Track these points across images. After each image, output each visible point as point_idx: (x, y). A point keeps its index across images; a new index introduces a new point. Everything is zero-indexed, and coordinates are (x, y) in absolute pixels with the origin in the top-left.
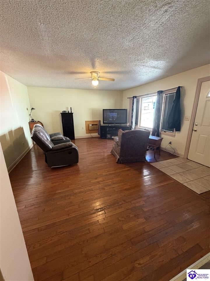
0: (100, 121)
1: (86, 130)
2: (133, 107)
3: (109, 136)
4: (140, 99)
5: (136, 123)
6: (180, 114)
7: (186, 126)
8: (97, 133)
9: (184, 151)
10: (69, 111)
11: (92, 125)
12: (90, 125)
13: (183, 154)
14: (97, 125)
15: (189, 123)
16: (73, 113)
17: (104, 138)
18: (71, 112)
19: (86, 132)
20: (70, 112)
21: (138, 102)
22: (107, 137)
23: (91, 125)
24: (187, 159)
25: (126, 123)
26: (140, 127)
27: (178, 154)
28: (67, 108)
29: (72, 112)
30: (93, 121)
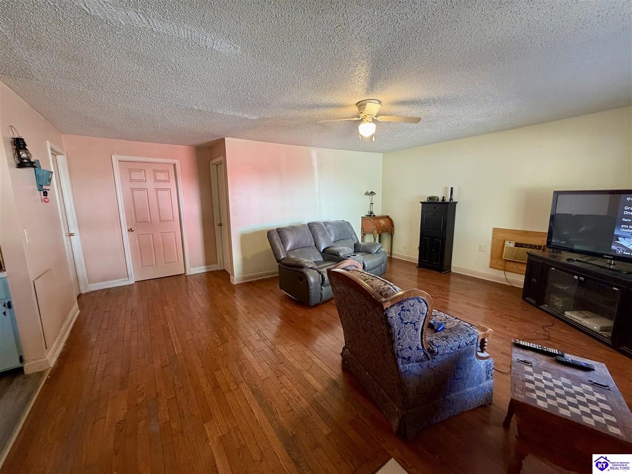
11: (517, 245)
12: (507, 243)
14: (538, 247)
16: (457, 202)
17: (534, 302)
19: (491, 263)
20: (447, 200)
23: (512, 245)
29: (454, 201)
30: (526, 233)
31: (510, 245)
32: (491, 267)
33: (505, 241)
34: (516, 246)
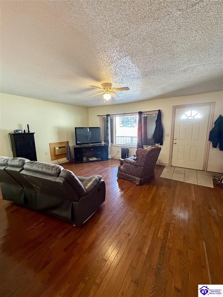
0: (68, 142)
1: (51, 156)
2: (107, 125)
3: (85, 159)
4: (114, 117)
5: (112, 142)
6: (163, 130)
7: (167, 140)
8: (66, 158)
9: (168, 160)
10: (26, 131)
12: (56, 148)
13: (168, 163)
14: (64, 147)
15: (170, 138)
16: (34, 133)
17: (80, 162)
18: (29, 131)
21: (112, 120)
22: (83, 161)
24: (171, 166)
25: (101, 142)
26: (115, 144)
27: (163, 164)
28: (20, 125)
29: (31, 132)
30: (60, 143)
31: (57, 148)
32: (52, 160)
33: (55, 148)
34: (59, 148)
